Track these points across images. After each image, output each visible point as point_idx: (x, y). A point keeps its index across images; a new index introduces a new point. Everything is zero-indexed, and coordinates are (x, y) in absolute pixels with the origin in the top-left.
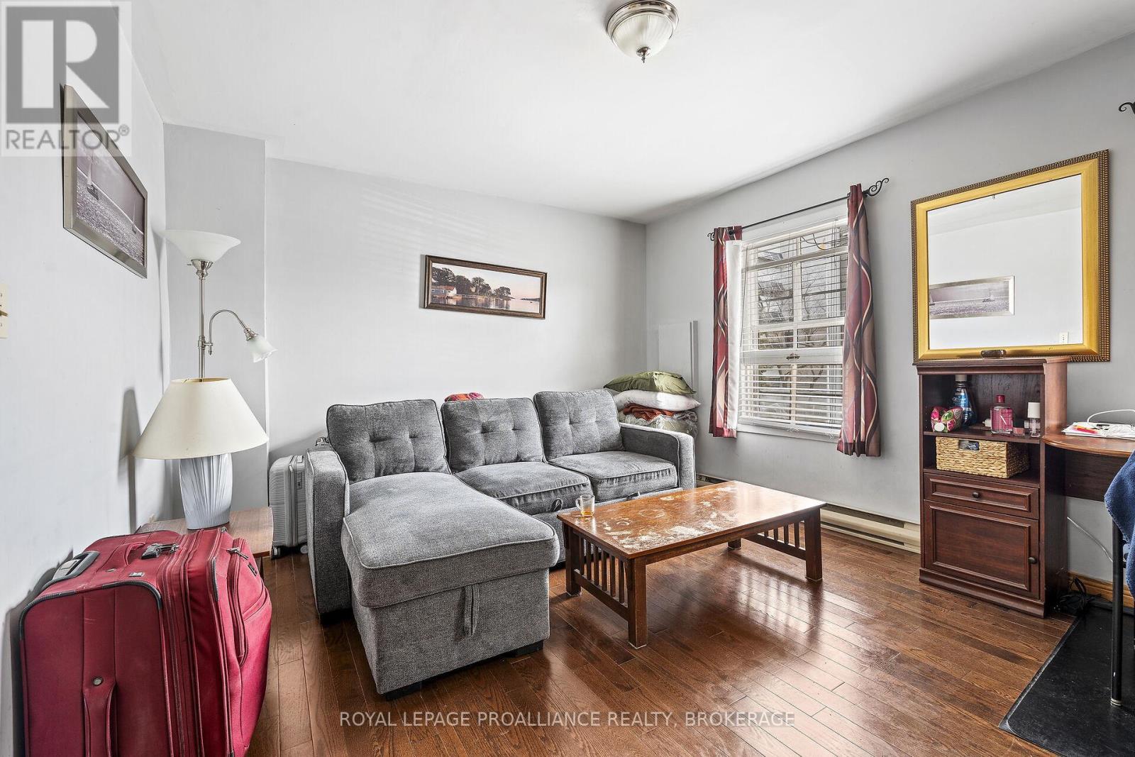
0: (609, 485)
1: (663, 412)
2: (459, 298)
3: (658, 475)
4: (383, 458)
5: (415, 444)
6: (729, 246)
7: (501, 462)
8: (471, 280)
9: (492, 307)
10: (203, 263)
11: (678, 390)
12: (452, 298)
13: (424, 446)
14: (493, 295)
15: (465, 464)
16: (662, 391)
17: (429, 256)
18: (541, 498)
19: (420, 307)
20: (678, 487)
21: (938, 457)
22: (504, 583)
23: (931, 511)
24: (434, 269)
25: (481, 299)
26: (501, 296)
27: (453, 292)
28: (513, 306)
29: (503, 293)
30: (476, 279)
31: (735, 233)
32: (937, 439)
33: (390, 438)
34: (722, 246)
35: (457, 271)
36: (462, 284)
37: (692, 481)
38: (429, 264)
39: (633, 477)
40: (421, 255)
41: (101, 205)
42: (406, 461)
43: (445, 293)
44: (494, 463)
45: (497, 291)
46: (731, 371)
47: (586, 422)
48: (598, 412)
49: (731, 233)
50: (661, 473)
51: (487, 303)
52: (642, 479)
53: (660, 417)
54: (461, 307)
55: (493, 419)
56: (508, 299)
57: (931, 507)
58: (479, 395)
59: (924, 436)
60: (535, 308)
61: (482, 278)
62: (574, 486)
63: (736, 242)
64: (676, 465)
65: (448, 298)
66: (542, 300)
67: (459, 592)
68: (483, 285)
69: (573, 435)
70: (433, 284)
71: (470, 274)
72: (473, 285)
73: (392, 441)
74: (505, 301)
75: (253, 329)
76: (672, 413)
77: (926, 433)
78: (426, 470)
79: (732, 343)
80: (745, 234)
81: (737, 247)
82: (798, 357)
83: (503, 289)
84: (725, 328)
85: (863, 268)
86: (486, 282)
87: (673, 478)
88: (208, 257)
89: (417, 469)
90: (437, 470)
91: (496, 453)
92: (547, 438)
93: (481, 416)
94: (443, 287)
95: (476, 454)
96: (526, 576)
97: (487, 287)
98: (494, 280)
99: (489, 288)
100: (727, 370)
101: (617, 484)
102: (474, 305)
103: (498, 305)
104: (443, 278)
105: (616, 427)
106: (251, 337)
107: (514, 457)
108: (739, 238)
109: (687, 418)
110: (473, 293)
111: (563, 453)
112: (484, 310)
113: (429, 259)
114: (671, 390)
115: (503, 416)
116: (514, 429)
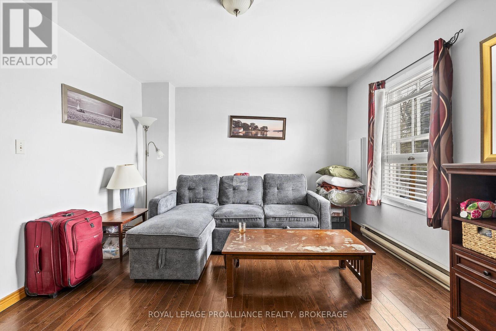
0: (273, 220)
1: (337, 188)
2: (244, 132)
3: (305, 220)
4: (191, 196)
5: (204, 192)
6: (376, 93)
7: (240, 203)
8: (249, 124)
9: (259, 135)
10: (146, 127)
11: (346, 176)
12: (241, 132)
13: (208, 193)
14: (259, 130)
15: (224, 202)
16: (336, 176)
17: (231, 116)
18: (237, 221)
19: (228, 137)
20: (319, 228)
21: (463, 237)
22: (177, 251)
23: (456, 277)
24: (234, 121)
25: (254, 132)
26: (263, 131)
27: (242, 130)
28: (269, 134)
29: (264, 129)
30: (252, 124)
31: (381, 85)
32: (463, 224)
33: (195, 189)
34: (372, 94)
35: (243, 121)
36: (245, 127)
37: (328, 226)
38: (231, 118)
39: (288, 219)
40: (229, 116)
41: (86, 114)
42: (199, 198)
43: (238, 130)
44: (237, 203)
45: (261, 128)
46: (375, 166)
47: (286, 189)
48: (294, 185)
49: (378, 85)
50: (307, 219)
51: (256, 134)
52: (294, 220)
53: (334, 190)
54: (245, 136)
55: (238, 184)
56: (267, 131)
57: (456, 274)
58: (247, 174)
59: (453, 220)
60: (280, 135)
61: (254, 123)
62: (254, 218)
63: (381, 90)
64: (318, 216)
65: (239, 132)
66: (284, 131)
67: (158, 250)
68: (255, 126)
69: (277, 195)
70: (233, 127)
71: (249, 122)
72: (250, 127)
73: (195, 190)
74: (265, 133)
75: (158, 148)
76: (343, 189)
77: (454, 218)
78: (208, 203)
79: (376, 150)
80: (386, 85)
81: (382, 93)
82: (413, 159)
83: (264, 127)
84: (372, 141)
85: (440, 97)
86: (256, 125)
87: (316, 222)
88: (147, 125)
89: (204, 202)
90: (212, 203)
91: (237, 199)
92: (265, 195)
93: (234, 183)
94: (237, 128)
95: (229, 199)
96: (186, 250)
97: (257, 127)
98: (260, 124)
99: (258, 127)
100: (372, 166)
101: (278, 221)
102: (251, 135)
103: (263, 134)
104: (237, 125)
105: (304, 193)
106: (157, 150)
107: (246, 202)
108: (383, 87)
109: (356, 192)
110: (250, 130)
111: (272, 203)
112: (255, 137)
113: (232, 117)
114: (342, 176)
115: (243, 184)
116: (248, 190)
